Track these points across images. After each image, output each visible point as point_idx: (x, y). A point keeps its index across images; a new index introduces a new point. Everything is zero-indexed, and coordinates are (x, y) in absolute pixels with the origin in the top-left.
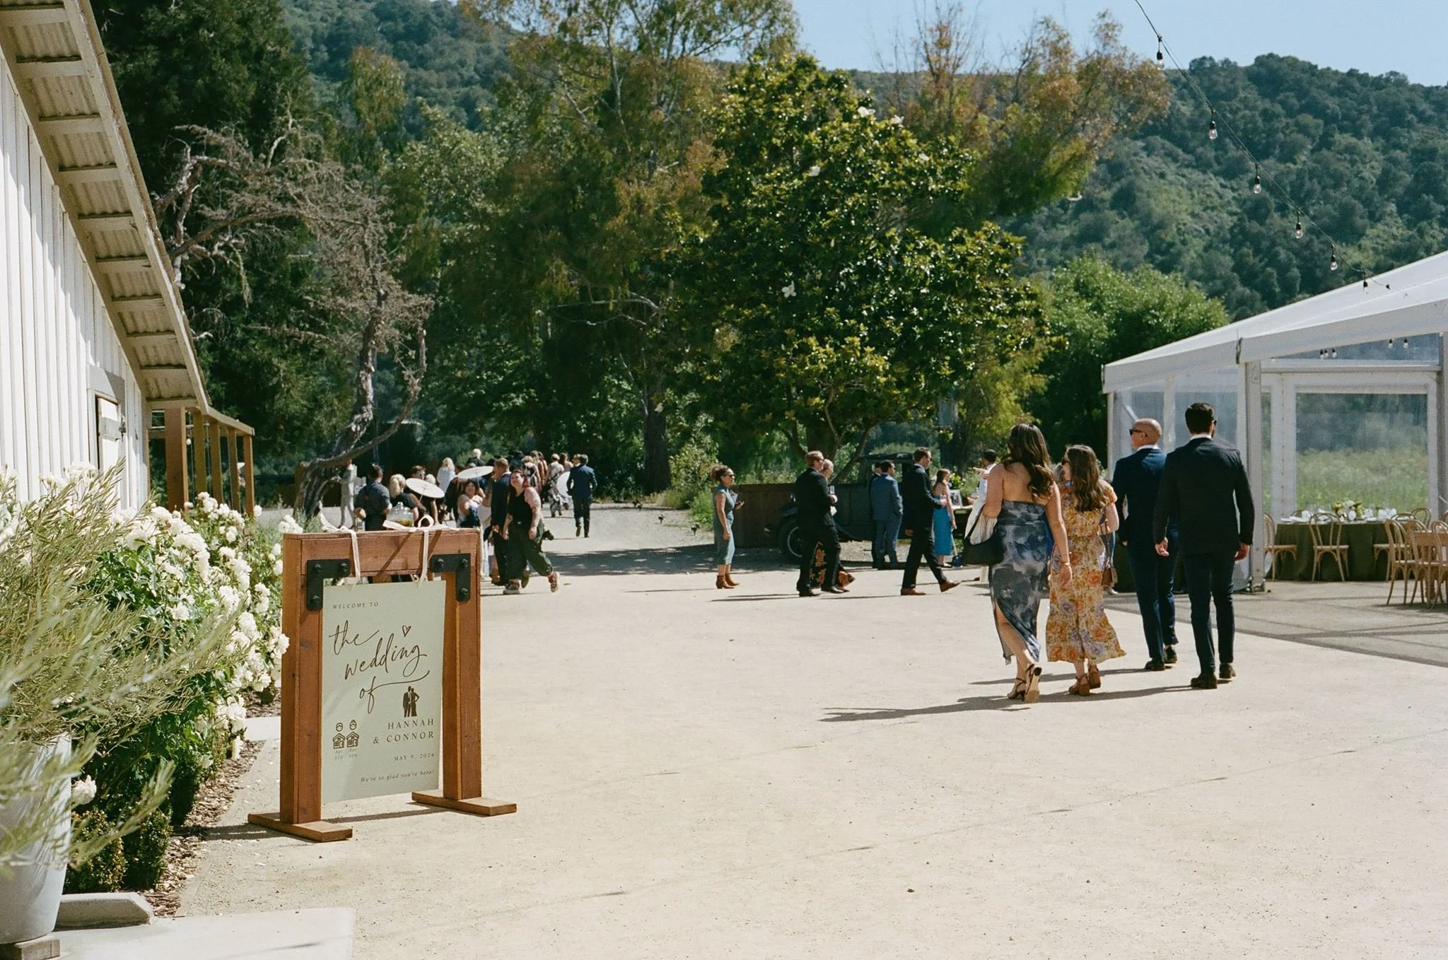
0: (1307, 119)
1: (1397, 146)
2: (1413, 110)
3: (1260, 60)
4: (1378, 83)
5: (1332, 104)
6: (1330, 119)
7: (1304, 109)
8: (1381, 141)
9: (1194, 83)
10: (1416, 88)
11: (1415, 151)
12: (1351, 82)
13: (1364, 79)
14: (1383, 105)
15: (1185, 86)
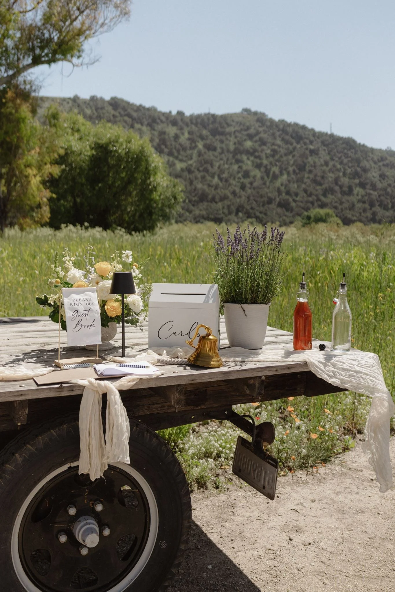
0: (126, 118)
1: (154, 130)
2: (159, 119)
3: (112, 99)
4: (149, 109)
5: (135, 115)
6: (133, 119)
7: (125, 115)
8: (149, 128)
9: (91, 103)
10: (160, 112)
11: (159, 132)
12: (140, 108)
13: (144, 108)
14: (150, 116)
15: (88, 104)
